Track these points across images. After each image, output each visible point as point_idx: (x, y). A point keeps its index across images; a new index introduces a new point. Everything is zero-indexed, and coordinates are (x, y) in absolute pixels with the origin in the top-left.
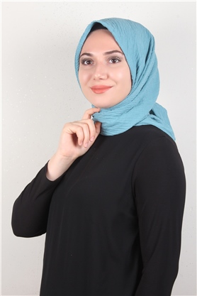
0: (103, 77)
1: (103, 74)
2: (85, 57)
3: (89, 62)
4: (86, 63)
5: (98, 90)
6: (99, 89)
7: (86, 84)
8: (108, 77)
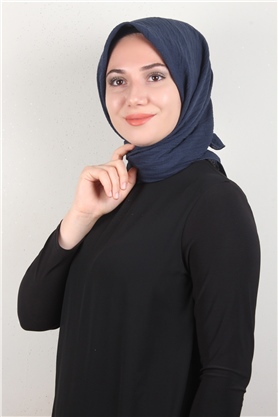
0: (141, 102)
1: (141, 98)
2: (114, 74)
3: (120, 82)
4: (115, 83)
5: (135, 120)
6: (137, 119)
7: (117, 113)
8: (149, 101)
